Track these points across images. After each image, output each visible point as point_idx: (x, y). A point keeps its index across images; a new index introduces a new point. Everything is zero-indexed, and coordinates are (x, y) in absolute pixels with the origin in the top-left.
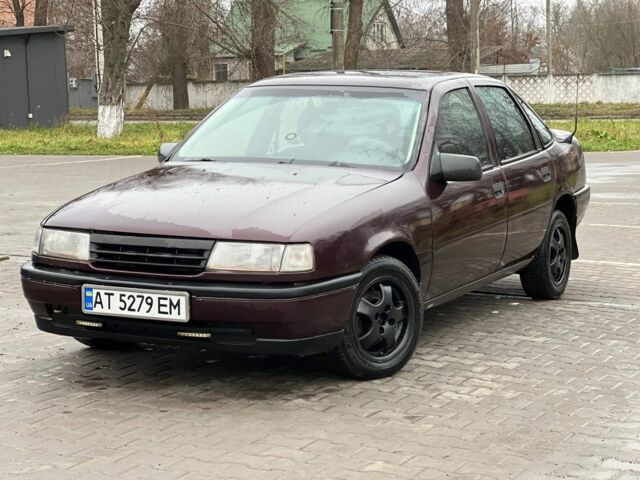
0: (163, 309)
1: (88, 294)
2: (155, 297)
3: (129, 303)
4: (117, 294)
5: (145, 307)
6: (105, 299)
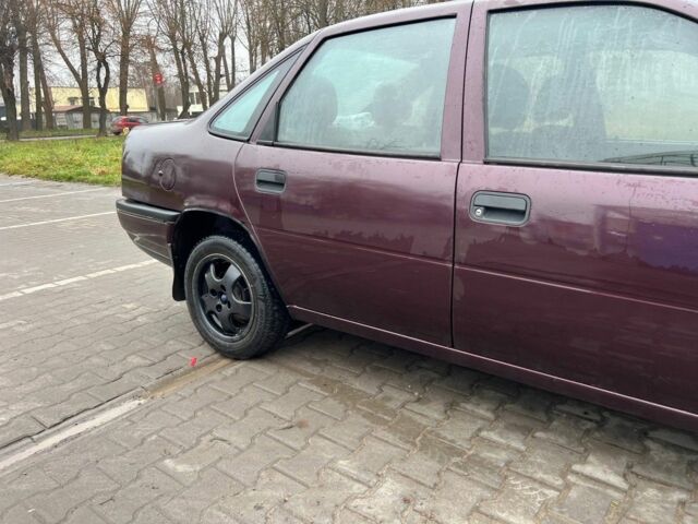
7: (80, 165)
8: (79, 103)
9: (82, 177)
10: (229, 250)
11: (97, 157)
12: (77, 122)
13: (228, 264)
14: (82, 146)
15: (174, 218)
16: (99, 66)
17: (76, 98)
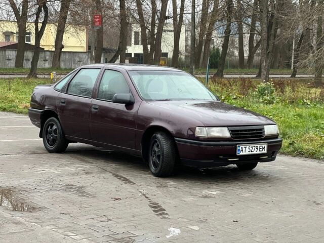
0: (261, 150)
1: (239, 148)
2: (258, 146)
3: (251, 149)
4: (248, 147)
5: (256, 150)
6: (244, 149)
7: (12, 101)
8: (15, 40)
9: (12, 109)
10: (54, 121)
11: (24, 96)
12: (9, 60)
13: (54, 125)
14: (14, 87)
15: (42, 112)
16: (39, 10)
17: (12, 33)
